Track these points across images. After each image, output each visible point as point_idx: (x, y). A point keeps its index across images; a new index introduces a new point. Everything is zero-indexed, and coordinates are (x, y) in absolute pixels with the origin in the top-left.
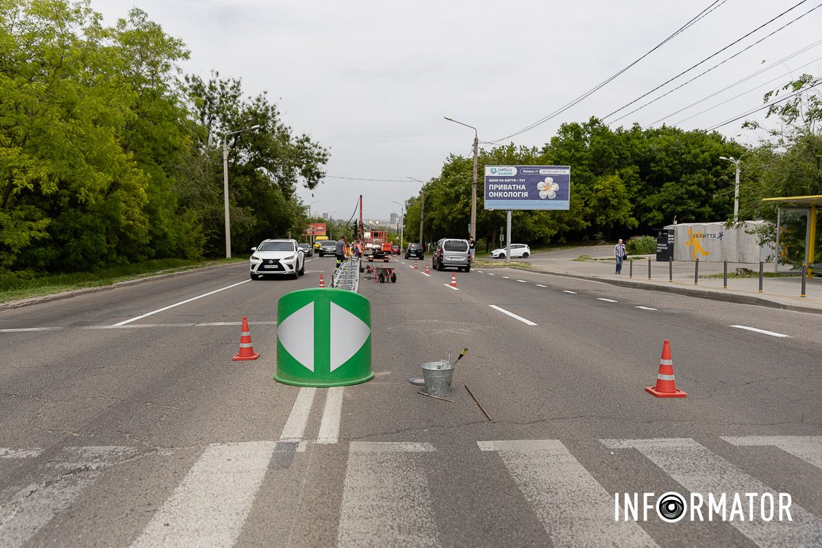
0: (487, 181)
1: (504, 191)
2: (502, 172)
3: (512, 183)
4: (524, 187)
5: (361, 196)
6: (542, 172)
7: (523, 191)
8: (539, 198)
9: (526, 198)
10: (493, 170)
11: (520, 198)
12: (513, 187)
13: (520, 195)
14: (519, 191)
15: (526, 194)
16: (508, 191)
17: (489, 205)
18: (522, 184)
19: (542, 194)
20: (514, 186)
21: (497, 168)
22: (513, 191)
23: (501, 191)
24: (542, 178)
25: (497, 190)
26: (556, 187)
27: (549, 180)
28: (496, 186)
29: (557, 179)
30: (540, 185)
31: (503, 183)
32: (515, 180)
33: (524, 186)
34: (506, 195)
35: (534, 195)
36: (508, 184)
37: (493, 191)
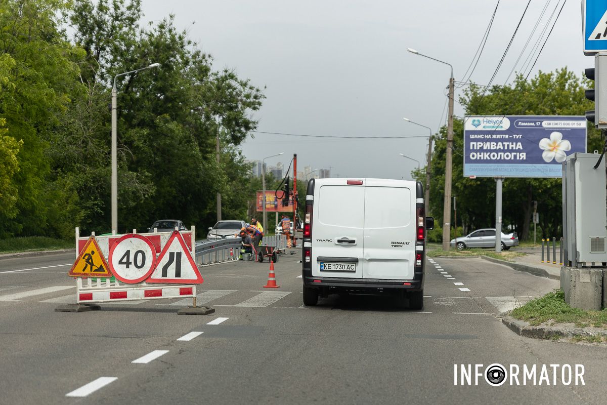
0: (468, 137)
1: (491, 151)
2: (488, 125)
3: (502, 140)
4: (520, 146)
5: (295, 156)
6: (545, 124)
7: (519, 151)
8: (541, 161)
9: (523, 162)
10: (476, 123)
11: (515, 161)
12: (504, 146)
13: (515, 156)
14: (512, 151)
15: (523, 156)
16: (497, 151)
17: (471, 171)
18: (517, 141)
19: (546, 156)
20: (506, 144)
21: (481, 119)
22: (504, 151)
23: (487, 151)
24: (547, 133)
25: (481, 150)
26: (566, 145)
27: (556, 135)
28: (478, 145)
29: (567, 134)
30: (544, 143)
31: (490, 140)
32: (507, 136)
33: (519, 144)
34: (495, 156)
35: (535, 156)
36: (497, 141)
37: (476, 151)
